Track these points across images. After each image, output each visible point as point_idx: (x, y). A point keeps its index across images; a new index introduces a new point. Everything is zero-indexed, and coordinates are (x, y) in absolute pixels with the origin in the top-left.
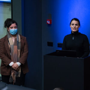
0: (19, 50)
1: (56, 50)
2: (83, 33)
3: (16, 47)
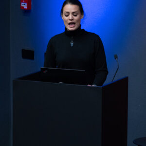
1: (42, 69)
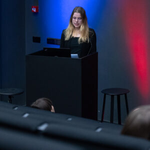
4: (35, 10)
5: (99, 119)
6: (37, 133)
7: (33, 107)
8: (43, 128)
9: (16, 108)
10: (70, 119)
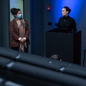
0: (24, 29)
1: (54, 28)
2: (72, 17)
3: (22, 27)
4: (49, 9)
5: (82, 65)
6: (59, 71)
7: (52, 58)
8: (62, 69)
9: (43, 58)
10: (70, 65)
